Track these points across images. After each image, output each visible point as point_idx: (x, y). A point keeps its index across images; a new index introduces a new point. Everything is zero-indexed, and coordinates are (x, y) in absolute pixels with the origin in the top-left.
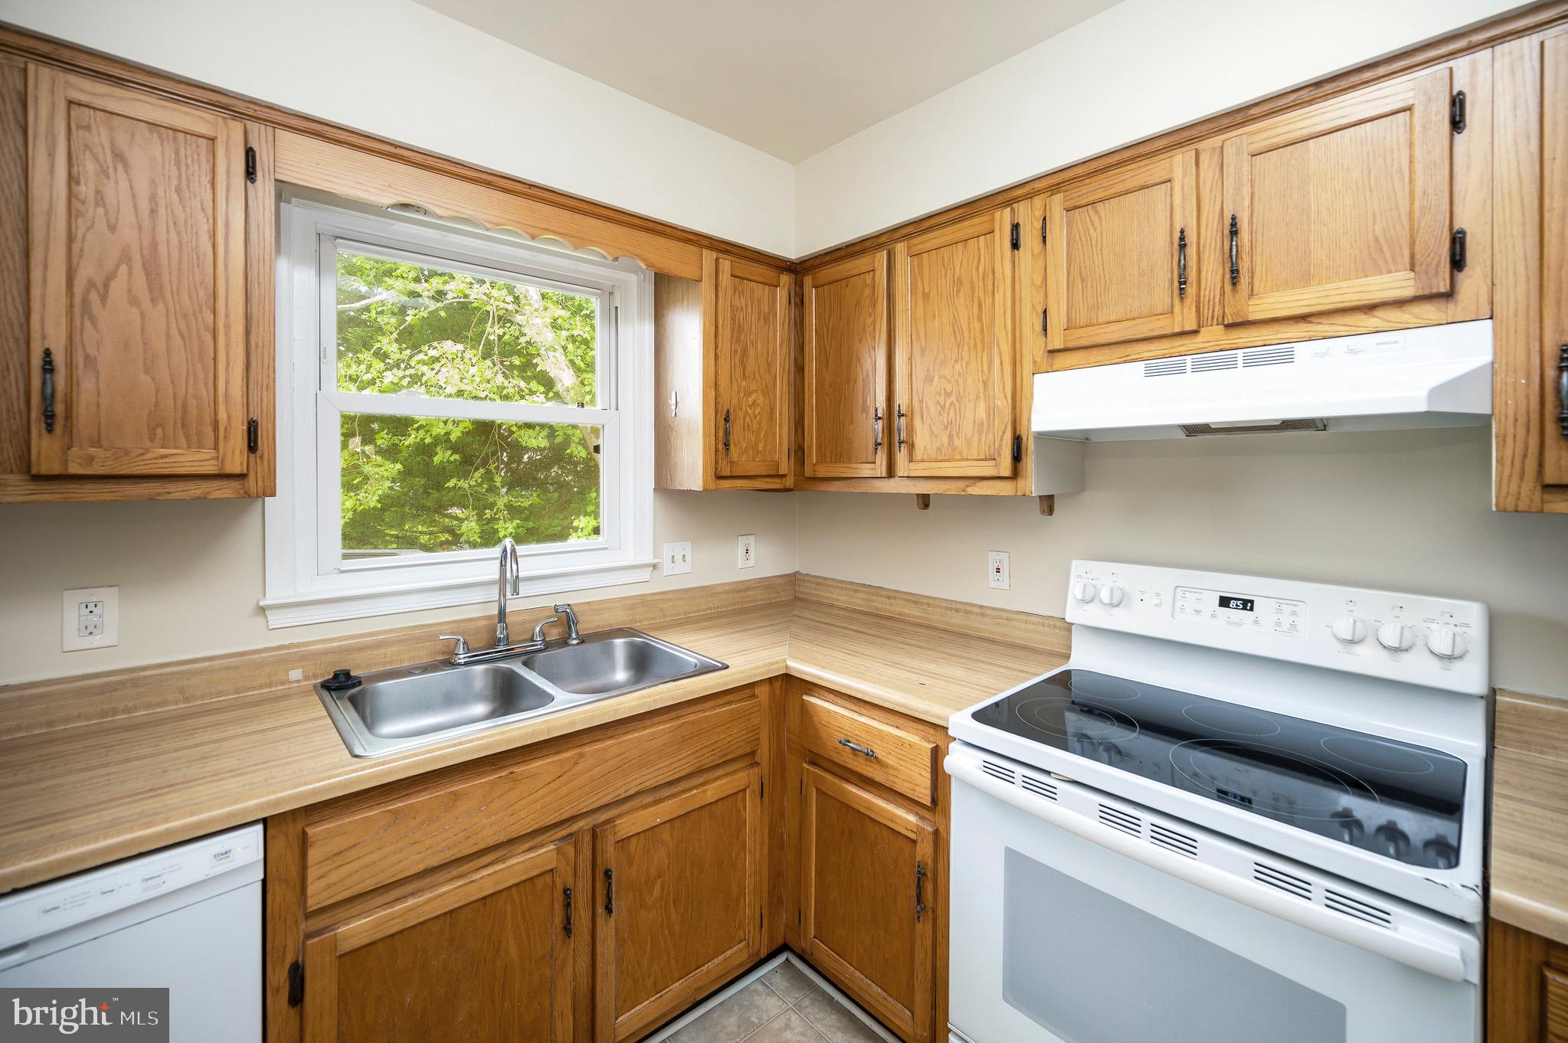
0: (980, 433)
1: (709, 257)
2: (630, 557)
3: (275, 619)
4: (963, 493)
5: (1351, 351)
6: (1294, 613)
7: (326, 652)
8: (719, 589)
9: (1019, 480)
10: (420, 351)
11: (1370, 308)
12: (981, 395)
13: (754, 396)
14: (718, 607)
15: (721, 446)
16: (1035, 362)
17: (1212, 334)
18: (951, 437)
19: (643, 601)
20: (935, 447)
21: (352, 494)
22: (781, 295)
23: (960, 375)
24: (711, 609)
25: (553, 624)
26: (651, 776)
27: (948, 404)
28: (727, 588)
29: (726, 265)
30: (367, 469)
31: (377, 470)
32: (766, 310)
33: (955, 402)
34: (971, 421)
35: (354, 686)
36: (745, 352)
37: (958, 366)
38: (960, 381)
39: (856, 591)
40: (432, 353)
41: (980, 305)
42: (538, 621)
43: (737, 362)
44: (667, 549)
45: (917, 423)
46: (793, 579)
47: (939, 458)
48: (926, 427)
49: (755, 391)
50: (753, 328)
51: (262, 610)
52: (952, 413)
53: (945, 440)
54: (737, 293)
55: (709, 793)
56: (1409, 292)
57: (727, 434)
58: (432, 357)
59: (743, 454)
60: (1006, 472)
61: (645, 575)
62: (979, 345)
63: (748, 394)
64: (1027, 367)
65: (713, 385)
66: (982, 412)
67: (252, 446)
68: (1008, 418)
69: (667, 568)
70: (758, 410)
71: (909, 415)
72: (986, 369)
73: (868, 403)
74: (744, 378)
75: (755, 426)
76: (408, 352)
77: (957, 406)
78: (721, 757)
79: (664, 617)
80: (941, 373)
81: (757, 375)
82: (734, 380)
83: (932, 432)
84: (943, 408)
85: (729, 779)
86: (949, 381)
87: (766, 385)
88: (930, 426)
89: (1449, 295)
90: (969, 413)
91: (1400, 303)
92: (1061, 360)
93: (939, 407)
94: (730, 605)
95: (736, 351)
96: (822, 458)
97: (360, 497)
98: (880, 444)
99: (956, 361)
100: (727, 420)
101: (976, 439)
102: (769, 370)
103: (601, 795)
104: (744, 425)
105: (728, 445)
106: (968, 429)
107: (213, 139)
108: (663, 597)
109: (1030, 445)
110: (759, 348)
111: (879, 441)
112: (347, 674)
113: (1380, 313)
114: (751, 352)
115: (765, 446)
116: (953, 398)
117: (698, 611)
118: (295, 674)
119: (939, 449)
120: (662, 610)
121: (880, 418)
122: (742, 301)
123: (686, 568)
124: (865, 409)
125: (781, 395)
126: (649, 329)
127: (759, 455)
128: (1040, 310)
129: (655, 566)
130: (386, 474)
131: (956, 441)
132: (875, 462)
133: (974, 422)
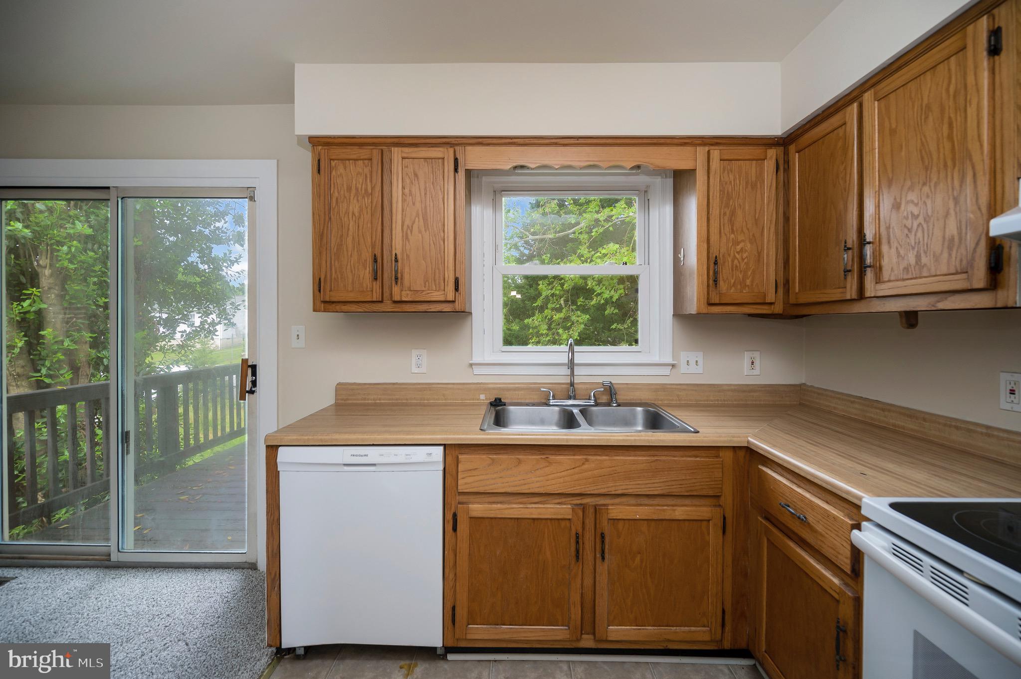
0: (950, 249)
1: (701, 151)
2: (656, 359)
3: (477, 370)
7: (494, 389)
8: (725, 388)
9: (998, 290)
10: (598, 252)
12: (952, 212)
13: (741, 245)
14: (724, 400)
15: (711, 282)
18: (918, 256)
19: (663, 388)
20: (901, 267)
21: (567, 331)
22: (769, 166)
23: (928, 197)
24: (718, 400)
25: (603, 393)
26: (631, 487)
27: (915, 226)
28: (733, 387)
29: (716, 153)
30: (574, 318)
31: (577, 319)
32: (754, 179)
33: (923, 223)
34: (938, 238)
35: (501, 405)
36: (733, 213)
37: (926, 189)
38: (928, 202)
39: (852, 402)
40: (604, 251)
41: (950, 124)
42: (592, 390)
43: (726, 221)
44: (684, 356)
45: (885, 248)
46: (799, 389)
47: (905, 277)
48: (893, 250)
49: (743, 241)
50: (741, 194)
51: (471, 365)
52: (920, 234)
53: (912, 260)
54: (726, 172)
55: (677, 513)
57: (716, 273)
58: (604, 254)
59: (731, 288)
60: (980, 283)
61: (667, 371)
62: (949, 164)
63: (736, 243)
65: (706, 240)
66: (952, 228)
67: (457, 289)
68: (982, 229)
69: (683, 369)
70: (745, 255)
71: (878, 242)
72: (957, 186)
73: (840, 237)
74: (733, 232)
75: (743, 266)
76: (593, 253)
77: (925, 226)
78: (687, 491)
79: (679, 400)
80: (909, 198)
81: (745, 229)
82: (723, 234)
83: (899, 255)
84: (910, 230)
85: (694, 508)
86: (917, 205)
87: (753, 235)
88: (897, 248)
90: (936, 232)
93: (906, 231)
94: (735, 400)
95: (725, 214)
97: (570, 333)
98: (850, 271)
99: (924, 184)
100: (716, 263)
101: (945, 255)
102: (756, 224)
103: (599, 487)
104: (732, 266)
105: (716, 281)
106: (937, 246)
107: (443, 159)
108: (679, 387)
109: (1013, 254)
110: (747, 208)
111: (849, 268)
112: (500, 399)
114: (739, 213)
115: (752, 281)
116: (921, 220)
117: (708, 401)
118: (482, 397)
119: (906, 269)
120: (678, 396)
121: (849, 249)
122: (731, 176)
123: (699, 370)
125: (769, 241)
126: (669, 210)
127: (747, 288)
129: (673, 366)
130: (582, 321)
131: (924, 260)
132: (845, 287)
133: (944, 238)
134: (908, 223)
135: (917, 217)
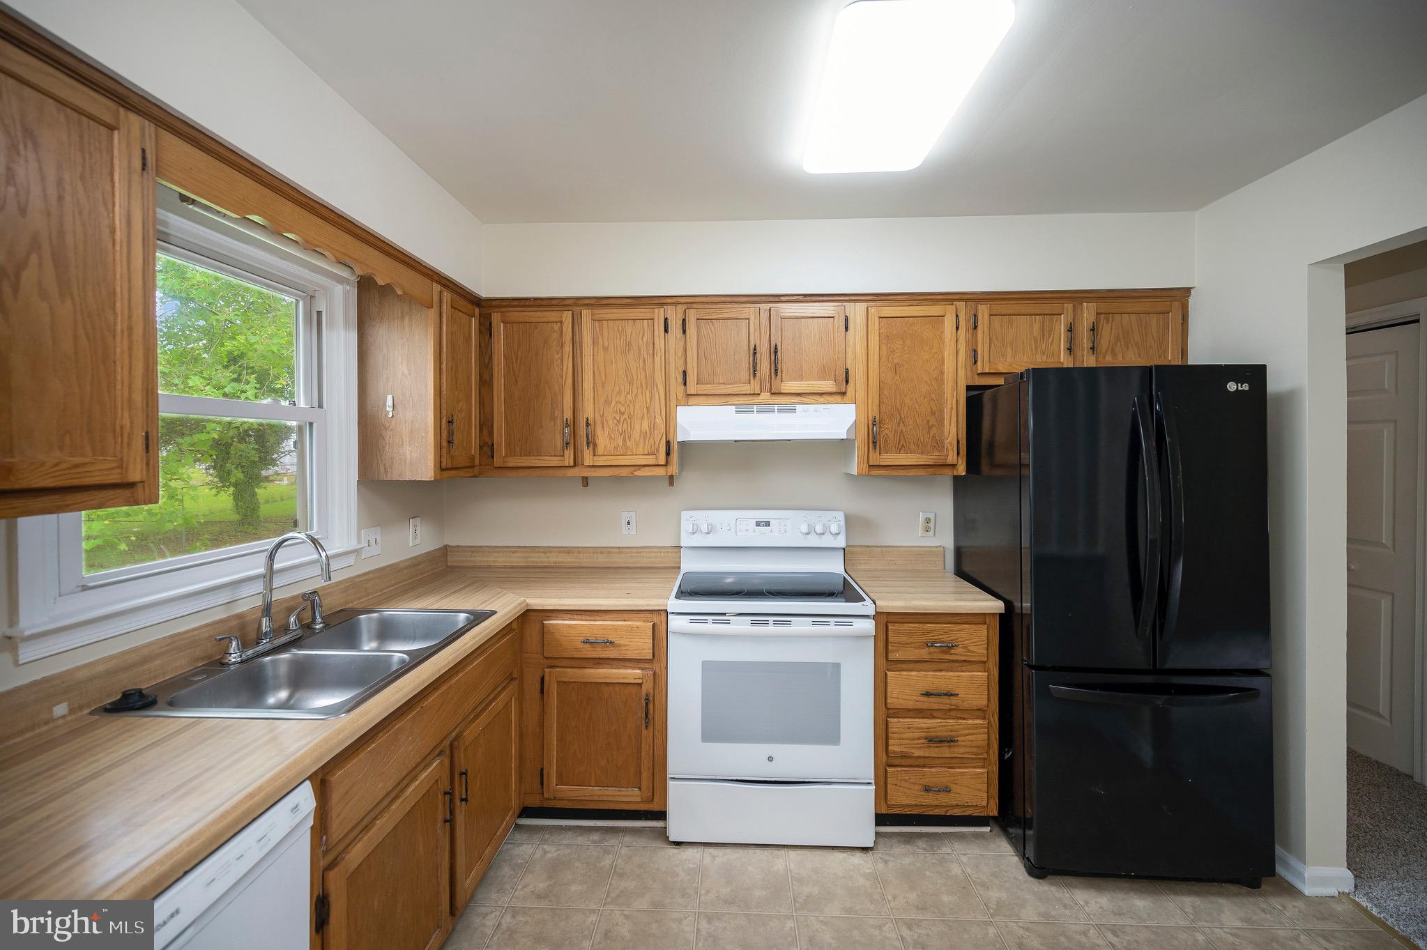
0: (645, 438)
2: (337, 545)
4: (631, 475)
5: (816, 411)
6: (785, 525)
9: (669, 467)
11: (821, 394)
12: (646, 416)
16: (677, 399)
17: (765, 396)
18: (624, 440)
20: (611, 447)
23: (630, 402)
24: (397, 583)
27: (622, 421)
32: (467, 335)
34: (639, 431)
37: (629, 397)
38: (631, 406)
39: (514, 552)
41: (644, 361)
44: (364, 535)
45: (599, 431)
47: (616, 453)
48: (606, 433)
52: (625, 425)
53: (620, 442)
56: (834, 390)
60: (662, 461)
61: (351, 559)
62: (644, 385)
64: (673, 402)
66: (646, 426)
68: (663, 430)
69: (365, 552)
71: (593, 425)
72: (648, 400)
73: (556, 415)
77: (629, 420)
79: (368, 595)
80: (617, 399)
83: (610, 437)
84: (619, 421)
86: (623, 405)
87: (467, 394)
88: (609, 433)
89: (844, 394)
90: (637, 427)
91: (830, 394)
92: (692, 400)
93: (616, 422)
96: (511, 452)
98: (569, 443)
99: (628, 393)
101: (642, 442)
102: (469, 383)
106: (636, 435)
108: (366, 577)
109: (675, 447)
111: (568, 441)
113: (824, 396)
115: (467, 444)
116: (626, 416)
119: (615, 448)
120: (366, 590)
121: (569, 426)
123: (378, 550)
124: (553, 418)
125: (475, 403)
128: (681, 370)
129: (358, 551)
131: (628, 443)
132: (563, 456)
133: (641, 431)
134: (618, 417)
135: (623, 414)
